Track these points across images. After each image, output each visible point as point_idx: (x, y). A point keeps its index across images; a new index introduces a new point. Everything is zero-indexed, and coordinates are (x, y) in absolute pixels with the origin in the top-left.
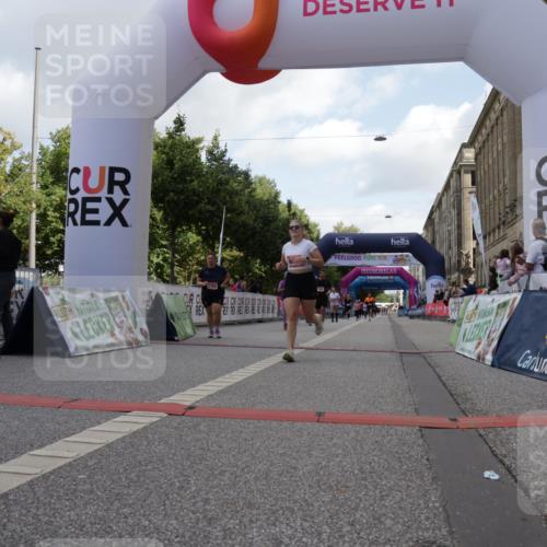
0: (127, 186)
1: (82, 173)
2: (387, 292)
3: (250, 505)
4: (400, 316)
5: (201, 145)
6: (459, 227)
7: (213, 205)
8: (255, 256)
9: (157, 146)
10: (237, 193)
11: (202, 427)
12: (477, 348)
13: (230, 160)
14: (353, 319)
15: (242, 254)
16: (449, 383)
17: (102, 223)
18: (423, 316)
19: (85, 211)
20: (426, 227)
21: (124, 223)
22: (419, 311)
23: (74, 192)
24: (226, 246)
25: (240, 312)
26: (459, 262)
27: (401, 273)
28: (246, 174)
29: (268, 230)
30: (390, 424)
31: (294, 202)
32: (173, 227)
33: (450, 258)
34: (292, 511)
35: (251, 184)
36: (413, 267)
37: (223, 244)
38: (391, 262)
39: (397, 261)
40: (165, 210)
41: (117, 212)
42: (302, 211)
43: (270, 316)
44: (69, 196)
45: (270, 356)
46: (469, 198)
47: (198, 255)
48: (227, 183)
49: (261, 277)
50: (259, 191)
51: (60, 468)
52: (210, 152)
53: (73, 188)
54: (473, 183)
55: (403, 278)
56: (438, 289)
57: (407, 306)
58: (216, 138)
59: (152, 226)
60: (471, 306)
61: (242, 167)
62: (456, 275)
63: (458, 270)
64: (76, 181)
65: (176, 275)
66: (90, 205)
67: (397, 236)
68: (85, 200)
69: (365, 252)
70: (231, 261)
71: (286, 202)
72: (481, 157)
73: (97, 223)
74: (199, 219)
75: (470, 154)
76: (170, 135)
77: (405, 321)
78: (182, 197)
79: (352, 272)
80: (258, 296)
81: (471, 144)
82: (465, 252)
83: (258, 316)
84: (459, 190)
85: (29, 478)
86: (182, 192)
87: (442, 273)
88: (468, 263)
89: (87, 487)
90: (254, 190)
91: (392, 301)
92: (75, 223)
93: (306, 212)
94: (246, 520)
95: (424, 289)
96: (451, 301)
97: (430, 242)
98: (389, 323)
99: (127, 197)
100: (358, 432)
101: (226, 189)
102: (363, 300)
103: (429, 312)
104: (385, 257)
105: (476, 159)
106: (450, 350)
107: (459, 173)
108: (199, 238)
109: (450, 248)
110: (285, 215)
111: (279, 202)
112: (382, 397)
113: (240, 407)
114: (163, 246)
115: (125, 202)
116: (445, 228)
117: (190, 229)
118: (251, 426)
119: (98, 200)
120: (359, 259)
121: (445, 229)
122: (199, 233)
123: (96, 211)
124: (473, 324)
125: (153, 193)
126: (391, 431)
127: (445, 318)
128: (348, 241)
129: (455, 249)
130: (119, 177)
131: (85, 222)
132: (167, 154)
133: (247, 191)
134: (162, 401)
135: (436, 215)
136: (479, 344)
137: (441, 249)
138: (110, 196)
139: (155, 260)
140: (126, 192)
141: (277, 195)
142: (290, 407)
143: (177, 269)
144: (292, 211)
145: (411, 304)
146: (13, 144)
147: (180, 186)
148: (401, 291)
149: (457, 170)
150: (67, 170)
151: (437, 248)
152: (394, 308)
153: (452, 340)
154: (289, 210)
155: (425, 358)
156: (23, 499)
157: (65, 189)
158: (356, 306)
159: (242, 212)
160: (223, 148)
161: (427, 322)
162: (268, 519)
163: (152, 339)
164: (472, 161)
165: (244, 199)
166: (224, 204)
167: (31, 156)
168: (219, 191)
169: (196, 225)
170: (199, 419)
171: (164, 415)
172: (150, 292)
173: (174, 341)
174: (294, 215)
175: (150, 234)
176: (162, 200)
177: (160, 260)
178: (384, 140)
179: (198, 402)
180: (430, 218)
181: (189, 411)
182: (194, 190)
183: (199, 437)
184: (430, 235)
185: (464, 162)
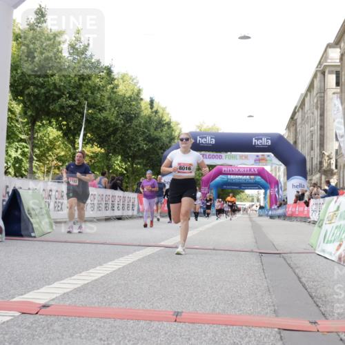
2: (248, 192)
4: (260, 216)
6: (322, 128)
7: (74, 100)
8: (115, 152)
9: (17, 38)
10: (99, 89)
11: (56, 327)
12: (338, 250)
13: (91, 56)
14: (213, 218)
15: (103, 151)
16: (309, 285)
18: (284, 217)
20: (288, 127)
22: (280, 211)
24: (87, 142)
25: (99, 209)
26: (321, 163)
27: (261, 173)
28: (109, 70)
29: (129, 127)
30: (249, 325)
31: (156, 101)
32: (33, 121)
33: (312, 158)
35: (113, 79)
36: (275, 167)
37: (84, 140)
38: (253, 162)
39: (258, 160)
40: (24, 103)
42: (164, 109)
43: (130, 213)
45: (128, 253)
46: (332, 99)
47: (58, 151)
48: (89, 78)
49: (122, 174)
50: (121, 87)
52: (72, 47)
54: (338, 84)
55: (263, 177)
56: (299, 190)
57: (268, 207)
58: (78, 32)
59: (10, 119)
60: (333, 207)
61: (105, 63)
63: (319, 172)
65: (34, 169)
67: (259, 136)
69: (226, 152)
70: (91, 157)
71: (148, 100)
74: (60, 114)
75: (335, 55)
76: (31, 27)
77: (265, 221)
78: (43, 91)
79: (214, 170)
80: (118, 193)
81: (337, 43)
83: (118, 213)
84: (323, 91)
86: (42, 86)
87: (304, 174)
88: (330, 164)
90: (117, 86)
91: (252, 201)
95: (285, 190)
96: (312, 202)
97: (292, 142)
98: (250, 223)
100: (215, 333)
101: (88, 85)
102: (224, 199)
103: (289, 213)
104: (246, 157)
105: (341, 59)
106: (311, 251)
107: (323, 73)
108: (60, 133)
109: (312, 149)
110: (146, 111)
111: (142, 99)
112: (241, 298)
113: (96, 305)
114: (21, 140)
116: (307, 129)
117: (50, 124)
118: (107, 325)
120: (220, 157)
121: (308, 131)
122: (59, 128)
124: (335, 225)
125: (11, 86)
126: (250, 333)
127: (305, 219)
128: (210, 140)
129: (317, 149)
133: (109, 87)
134: (14, 300)
135: (299, 116)
136: (340, 245)
137: (303, 149)
139: (14, 154)
141: (139, 92)
142: (147, 306)
143: (35, 163)
144: (154, 109)
145: (271, 204)
147: (41, 80)
148: (262, 191)
151: (299, 148)
152: (254, 207)
153: (312, 241)
154: (152, 108)
155: (285, 259)
158: (217, 204)
159: (104, 109)
161: (287, 223)
163: (8, 234)
164: (337, 62)
165: (106, 95)
166: (86, 99)
168: (80, 85)
169: (57, 120)
170: (53, 318)
171: (17, 314)
172: (7, 187)
173: (31, 236)
174: (156, 112)
175: (9, 128)
176: (21, 94)
177: (18, 155)
178: (249, 38)
179: (53, 300)
180: (292, 118)
181: (43, 309)
182: (54, 84)
183: (52, 336)
184: (292, 135)
185: (329, 62)
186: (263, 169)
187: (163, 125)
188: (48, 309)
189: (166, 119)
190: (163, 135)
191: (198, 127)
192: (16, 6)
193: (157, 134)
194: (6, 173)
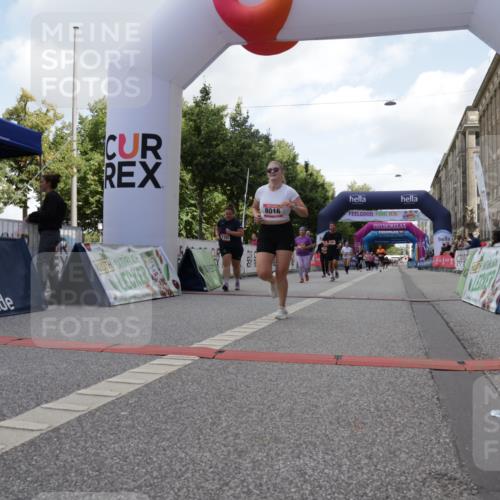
0: (159, 151)
1: (117, 140)
2: (397, 245)
3: (277, 440)
4: (409, 267)
5: (225, 113)
6: (465, 184)
7: (237, 167)
9: (185, 114)
10: (259, 156)
11: (230, 369)
12: (482, 296)
13: (251, 126)
16: (455, 329)
17: (137, 184)
18: (430, 268)
19: (122, 174)
20: (433, 185)
21: (157, 185)
22: (428, 263)
23: (111, 157)
26: (464, 217)
27: (410, 227)
28: (267, 139)
30: (402, 366)
31: (311, 163)
32: (200, 188)
33: (456, 213)
34: (315, 445)
35: (271, 147)
36: (422, 222)
37: (246, 203)
38: (401, 218)
39: (406, 216)
40: (193, 172)
41: (150, 175)
42: (319, 172)
44: (107, 161)
46: (472, 158)
48: (250, 146)
50: (278, 153)
51: (104, 405)
52: (233, 119)
53: (110, 154)
54: (477, 144)
55: (411, 232)
57: (416, 259)
58: (238, 106)
59: (181, 187)
60: (477, 257)
61: (263, 132)
62: (462, 229)
63: (463, 225)
64: (112, 147)
65: (203, 231)
66: (125, 169)
67: (407, 194)
68: (121, 164)
69: (376, 209)
71: (303, 164)
72: (484, 119)
73: (132, 185)
74: (225, 181)
75: (474, 117)
76: (197, 104)
77: (414, 272)
78: (209, 160)
79: (365, 227)
81: (475, 106)
82: (470, 208)
84: (464, 150)
85: (77, 415)
86: (208, 155)
87: (449, 227)
88: (472, 218)
89: (130, 422)
90: (275, 152)
91: (401, 254)
92: (112, 186)
93: (322, 173)
94: (273, 453)
95: (432, 242)
96: (457, 253)
97: (437, 198)
98: (400, 275)
99: (158, 161)
100: (373, 374)
101: (248, 152)
103: (436, 263)
104: (395, 213)
105: (480, 121)
106: (457, 299)
107: (464, 134)
108: (224, 197)
109: (456, 204)
110: (302, 175)
111: (297, 164)
112: (394, 341)
113: (265, 351)
114: (191, 205)
115: (157, 165)
117: (216, 190)
118: (276, 368)
119: (133, 164)
120: (371, 215)
121: (452, 187)
122: (224, 193)
123: (131, 174)
124: (479, 274)
125: (182, 157)
126: (404, 373)
127: (451, 269)
128: (361, 199)
129: (460, 205)
130: (152, 143)
131: (121, 185)
132: (195, 121)
133: (267, 154)
134: (195, 345)
135: (443, 174)
136: (484, 292)
137: (448, 205)
138: (143, 160)
139: (185, 218)
140: (157, 156)
141: (295, 157)
142: (310, 351)
143: (204, 226)
144: (309, 172)
145: (419, 257)
146: (55, 115)
147: (207, 151)
148: (411, 245)
149: (462, 132)
150: (104, 138)
151: (444, 204)
152: (403, 260)
154: (307, 171)
156: (72, 433)
157: (103, 154)
159: (264, 174)
160: (245, 115)
161: (434, 273)
162: (293, 452)
163: (182, 290)
164: (477, 123)
165: (265, 161)
166: (248, 166)
167: (71, 125)
168: (242, 154)
169: (222, 186)
170: (228, 362)
171: (197, 358)
172: (181, 247)
173: (203, 291)
174: (311, 175)
175: (180, 194)
176: (190, 164)
177: (189, 218)
178: (394, 104)
179: (227, 346)
180: (437, 176)
181: (219, 354)
182: (219, 154)
183: (228, 378)
184: (437, 192)
185: (469, 124)
186: (411, 224)
187: (318, 187)
188: (223, 354)
189: (320, 181)
190: (318, 195)
191: (349, 187)
192: (184, 87)
193: (312, 195)
194: (180, 235)
